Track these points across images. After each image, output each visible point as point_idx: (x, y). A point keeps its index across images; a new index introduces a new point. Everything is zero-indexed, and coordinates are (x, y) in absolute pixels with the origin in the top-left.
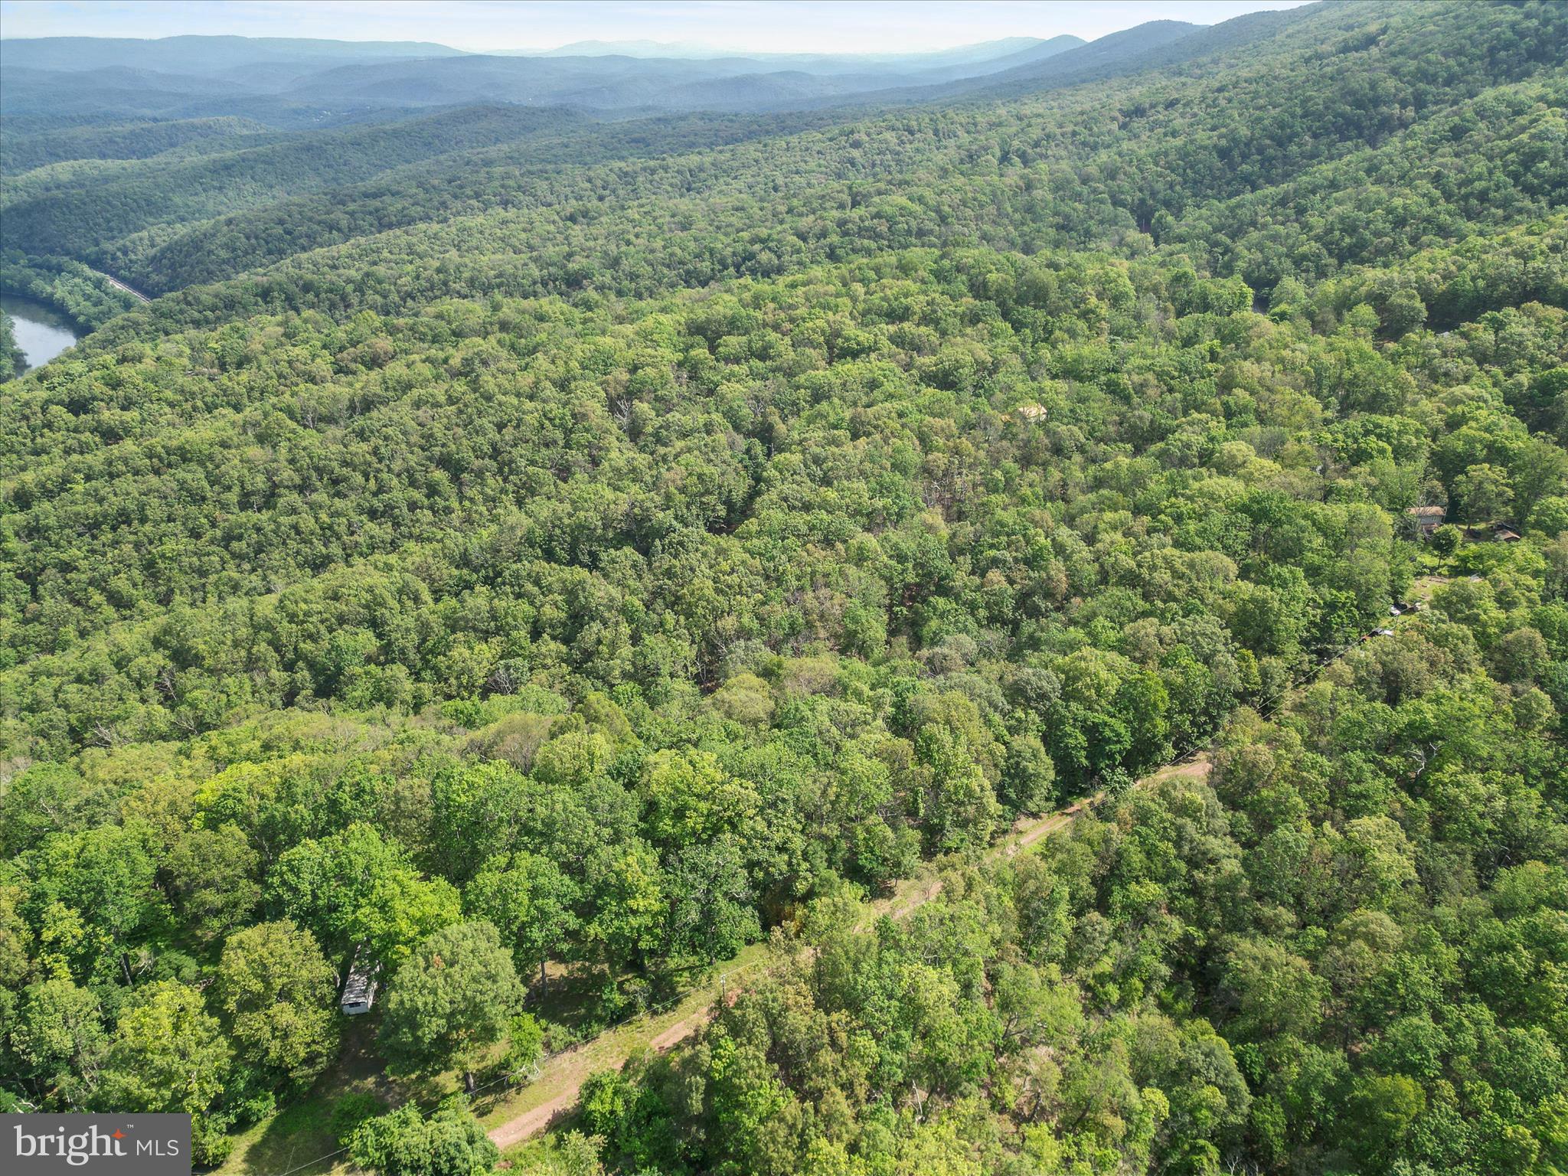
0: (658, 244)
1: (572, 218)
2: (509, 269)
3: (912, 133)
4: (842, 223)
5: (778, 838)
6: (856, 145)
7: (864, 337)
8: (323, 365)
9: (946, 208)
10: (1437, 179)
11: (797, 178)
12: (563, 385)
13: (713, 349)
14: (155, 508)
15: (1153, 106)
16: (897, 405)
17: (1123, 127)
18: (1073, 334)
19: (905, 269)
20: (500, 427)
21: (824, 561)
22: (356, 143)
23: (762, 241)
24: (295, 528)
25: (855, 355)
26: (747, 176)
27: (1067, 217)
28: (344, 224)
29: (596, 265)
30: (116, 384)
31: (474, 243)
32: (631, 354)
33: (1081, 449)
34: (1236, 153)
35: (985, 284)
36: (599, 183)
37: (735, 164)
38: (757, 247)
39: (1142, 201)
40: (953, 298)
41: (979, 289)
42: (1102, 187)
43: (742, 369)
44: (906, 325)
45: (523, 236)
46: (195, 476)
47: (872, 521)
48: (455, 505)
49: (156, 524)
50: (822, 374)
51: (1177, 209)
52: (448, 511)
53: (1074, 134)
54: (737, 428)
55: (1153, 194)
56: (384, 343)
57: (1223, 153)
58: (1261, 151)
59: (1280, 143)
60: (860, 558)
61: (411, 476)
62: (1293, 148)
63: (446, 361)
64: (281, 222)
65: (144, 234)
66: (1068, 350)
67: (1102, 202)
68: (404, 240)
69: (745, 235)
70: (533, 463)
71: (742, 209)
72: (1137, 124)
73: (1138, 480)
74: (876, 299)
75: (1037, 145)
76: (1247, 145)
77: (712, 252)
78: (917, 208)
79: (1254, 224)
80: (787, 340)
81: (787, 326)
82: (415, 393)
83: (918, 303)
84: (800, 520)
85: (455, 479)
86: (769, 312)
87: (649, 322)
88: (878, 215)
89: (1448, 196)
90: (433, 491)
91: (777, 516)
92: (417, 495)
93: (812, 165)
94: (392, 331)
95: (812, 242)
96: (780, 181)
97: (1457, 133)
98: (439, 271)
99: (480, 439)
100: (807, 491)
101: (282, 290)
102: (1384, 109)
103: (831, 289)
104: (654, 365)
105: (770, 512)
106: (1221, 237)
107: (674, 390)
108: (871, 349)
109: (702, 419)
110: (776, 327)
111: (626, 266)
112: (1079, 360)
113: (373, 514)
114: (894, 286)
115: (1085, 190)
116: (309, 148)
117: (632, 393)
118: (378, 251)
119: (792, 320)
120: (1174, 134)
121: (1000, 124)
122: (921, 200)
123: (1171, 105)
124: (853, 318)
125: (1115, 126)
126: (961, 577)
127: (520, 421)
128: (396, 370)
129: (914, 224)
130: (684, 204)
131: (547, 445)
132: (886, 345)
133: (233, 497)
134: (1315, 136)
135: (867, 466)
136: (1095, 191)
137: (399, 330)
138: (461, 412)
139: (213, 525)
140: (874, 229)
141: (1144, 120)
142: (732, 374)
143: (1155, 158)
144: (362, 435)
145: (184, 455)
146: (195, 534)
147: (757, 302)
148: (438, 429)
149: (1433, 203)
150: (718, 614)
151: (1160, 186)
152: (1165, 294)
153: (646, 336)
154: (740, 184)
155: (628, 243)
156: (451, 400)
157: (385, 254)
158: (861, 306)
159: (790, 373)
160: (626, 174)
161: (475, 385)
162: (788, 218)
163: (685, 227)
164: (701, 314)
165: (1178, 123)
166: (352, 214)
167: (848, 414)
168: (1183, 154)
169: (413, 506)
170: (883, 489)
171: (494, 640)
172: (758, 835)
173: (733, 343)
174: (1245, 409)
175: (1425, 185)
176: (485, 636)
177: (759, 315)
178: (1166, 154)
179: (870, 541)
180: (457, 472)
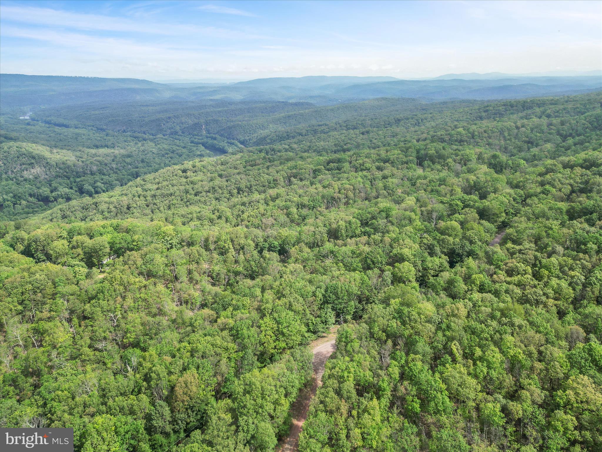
3: (513, 107)
9: (476, 133)
28: (304, 133)
36: (387, 123)
104: (305, 169)
173: (332, 165)
179: (294, 210)
180: (239, 190)
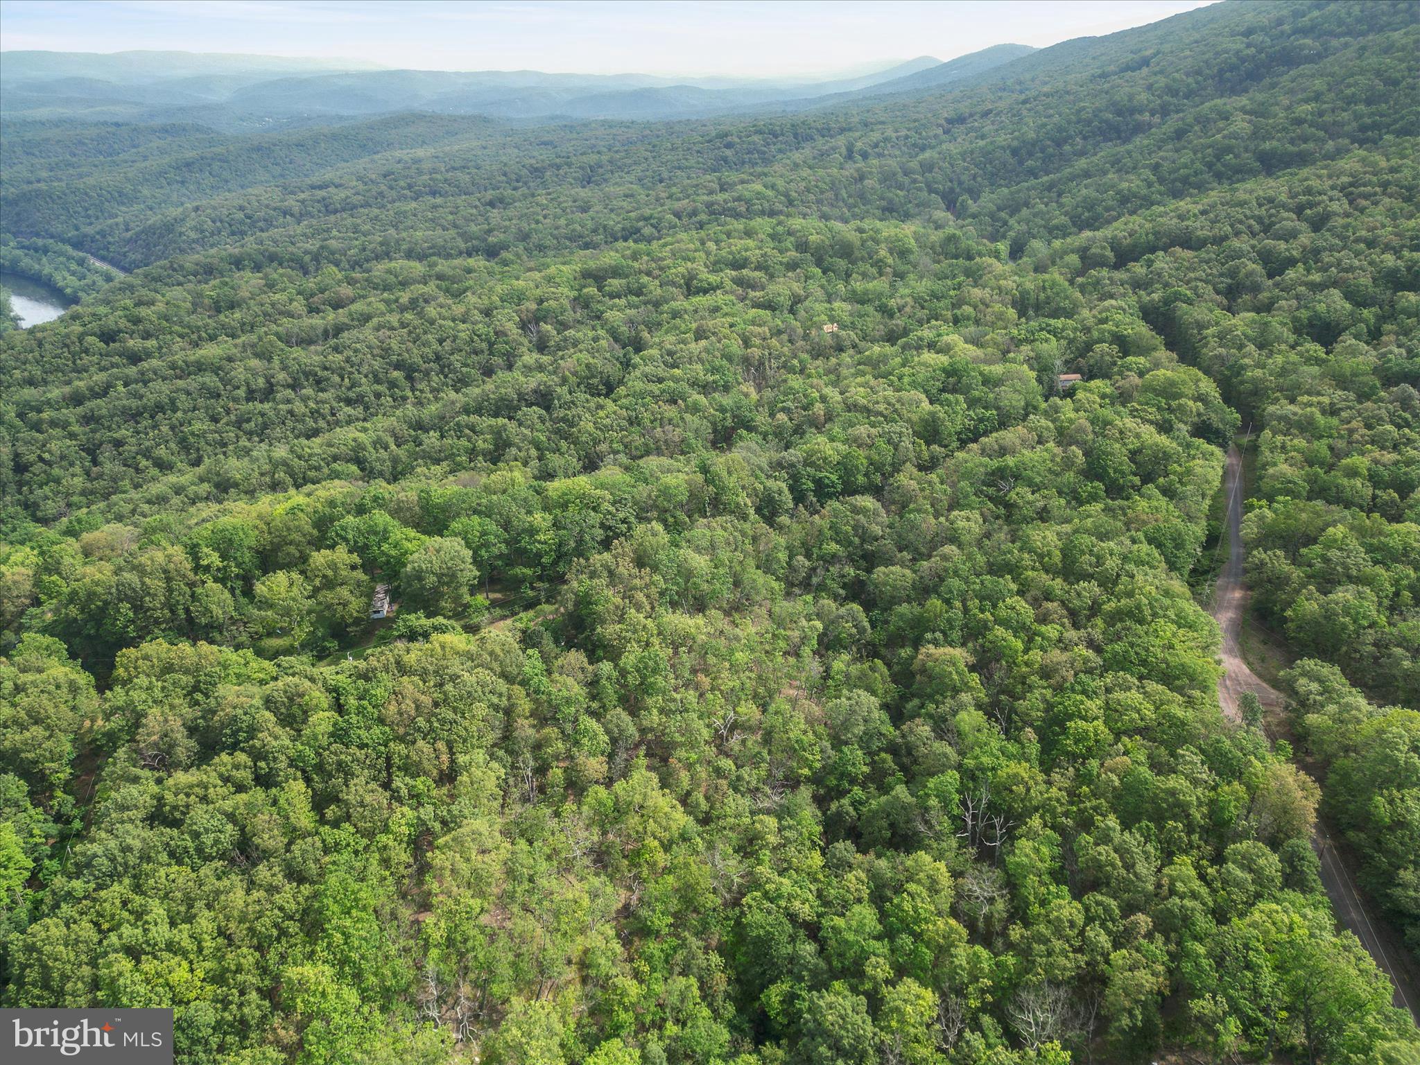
0: (562, 222)
1: (491, 204)
2: (440, 242)
3: (776, 136)
4: (709, 205)
5: (621, 515)
6: (729, 146)
7: (713, 279)
8: (298, 306)
9: (794, 194)
10: (1156, 168)
11: (679, 173)
12: (487, 313)
13: (600, 289)
14: (183, 401)
15: (971, 115)
16: (729, 319)
17: (946, 132)
18: (864, 275)
19: (749, 234)
20: (441, 341)
21: (670, 411)
22: (299, 145)
23: (646, 219)
24: (291, 412)
25: (705, 292)
26: (638, 171)
27: (891, 201)
28: (296, 210)
29: (511, 238)
30: (137, 321)
31: (409, 223)
32: (538, 292)
33: (854, 346)
34: (1023, 152)
35: (806, 243)
36: (513, 177)
37: (628, 161)
38: (641, 224)
39: (952, 190)
40: (781, 252)
41: (802, 247)
42: (920, 178)
43: (623, 302)
44: (745, 272)
45: (450, 217)
46: (210, 379)
47: (705, 388)
48: (410, 394)
49: (185, 412)
50: (680, 303)
51: (975, 194)
52: (404, 399)
53: (907, 137)
54: (616, 340)
55: (960, 183)
56: (346, 291)
57: (1015, 152)
58: (1042, 151)
59: (1059, 144)
60: (695, 409)
61: (375, 376)
62: (1067, 148)
63: (397, 301)
64: (241, 208)
65: (120, 220)
66: (858, 285)
67: (920, 189)
68: (349, 221)
69: (632, 215)
70: (467, 365)
71: (632, 196)
72: (959, 130)
73: (883, 359)
74: (723, 253)
75: (876, 146)
76: (1033, 145)
77: (605, 227)
78: (770, 193)
79: (1027, 204)
80: (657, 282)
81: (657, 272)
82: (375, 320)
83: (754, 255)
84: (656, 388)
85: (409, 378)
86: (643, 263)
87: (552, 270)
88: (739, 199)
89: (1161, 181)
90: (393, 385)
91: (639, 385)
92: (381, 388)
93: (692, 162)
94: (351, 282)
95: (685, 220)
96: (665, 175)
97: (1180, 134)
98: (381, 244)
99: (427, 350)
100: (661, 372)
101: (251, 259)
102: (1137, 117)
103: (692, 246)
104: (556, 299)
105: (635, 382)
106: (1003, 215)
107: (569, 316)
108: (718, 287)
109: (591, 334)
110: (649, 274)
111: (535, 238)
112: (866, 292)
113: (349, 402)
114: (738, 244)
115: (906, 180)
116: (259, 149)
117: (538, 318)
118: (328, 230)
119: (661, 269)
120: (983, 137)
121: (850, 130)
122: (773, 187)
123: (986, 114)
124: (706, 266)
125: (940, 131)
126: (761, 419)
127: (455, 338)
128: (358, 307)
129: (766, 205)
130: (583, 193)
131: (476, 353)
132: (728, 284)
133: (241, 392)
134: (1085, 138)
135: (704, 355)
136: (915, 181)
137: (356, 282)
138: (410, 332)
139: (228, 412)
140: (734, 209)
141: (962, 127)
142: (614, 306)
143: (963, 155)
144: (336, 349)
145: (200, 367)
146: (215, 419)
147: (635, 256)
148: (394, 344)
149: (1150, 185)
150: (597, 442)
151: (964, 178)
152: (939, 249)
153: (549, 280)
154: (632, 178)
155: (537, 222)
156: (403, 325)
157: (334, 232)
158: (712, 259)
159: (657, 304)
160: (536, 170)
161: (421, 315)
162: (668, 202)
163: (584, 210)
164: (592, 264)
165: (988, 128)
166: (303, 202)
167: (694, 326)
168: (986, 153)
169: (378, 395)
170: (714, 370)
171: (445, 464)
172: (609, 513)
173: (615, 283)
174: (968, 319)
175: (1147, 174)
176: (437, 462)
177: (636, 265)
178: (972, 152)
179: (702, 400)
180: (410, 372)
